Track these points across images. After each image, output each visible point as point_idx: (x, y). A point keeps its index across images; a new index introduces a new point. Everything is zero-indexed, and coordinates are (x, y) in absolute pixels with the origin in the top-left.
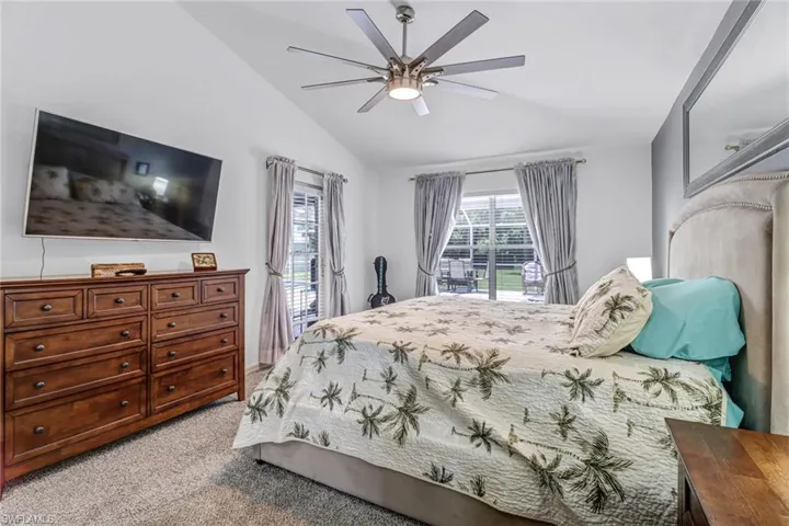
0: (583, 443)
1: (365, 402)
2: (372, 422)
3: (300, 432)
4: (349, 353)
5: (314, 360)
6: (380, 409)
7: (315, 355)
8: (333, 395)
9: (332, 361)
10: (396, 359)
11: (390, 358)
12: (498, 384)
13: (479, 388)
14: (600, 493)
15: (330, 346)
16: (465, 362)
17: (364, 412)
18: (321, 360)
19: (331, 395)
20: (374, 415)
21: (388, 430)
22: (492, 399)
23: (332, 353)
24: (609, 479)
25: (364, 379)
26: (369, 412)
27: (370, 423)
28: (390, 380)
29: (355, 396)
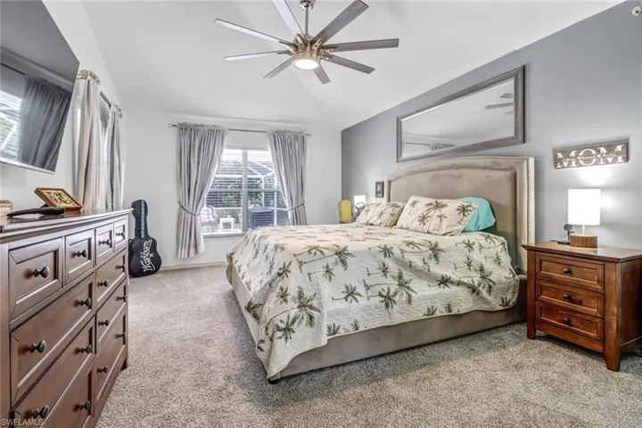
0: (476, 270)
1: (378, 289)
2: (390, 299)
3: (333, 330)
4: (349, 260)
5: (322, 273)
6: (389, 288)
7: (321, 269)
8: (352, 292)
9: (338, 270)
10: (385, 256)
11: (381, 256)
12: (441, 255)
13: (433, 259)
14: (490, 287)
15: (331, 260)
16: (423, 248)
17: (380, 295)
18: (328, 271)
19: (351, 293)
20: (388, 293)
21: (401, 298)
22: (440, 263)
23: (336, 263)
24: (490, 280)
25: (369, 275)
26: (385, 294)
27: (388, 300)
28: (385, 270)
29: (368, 287)
